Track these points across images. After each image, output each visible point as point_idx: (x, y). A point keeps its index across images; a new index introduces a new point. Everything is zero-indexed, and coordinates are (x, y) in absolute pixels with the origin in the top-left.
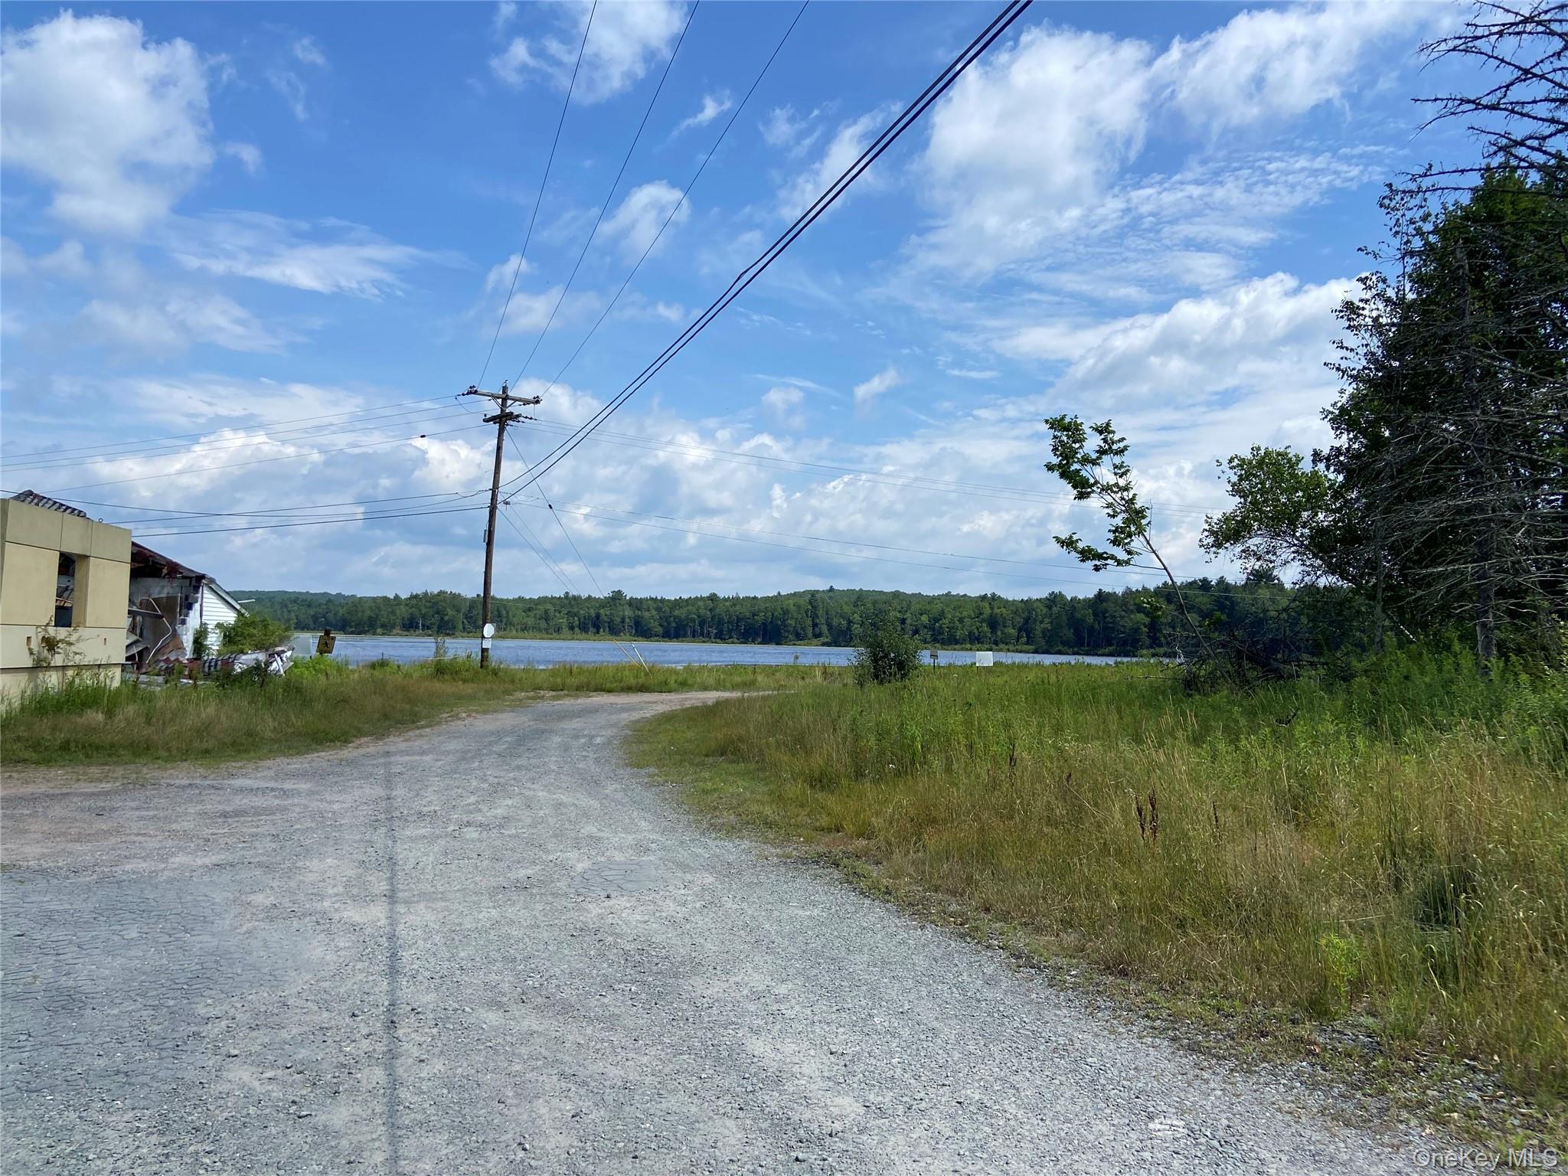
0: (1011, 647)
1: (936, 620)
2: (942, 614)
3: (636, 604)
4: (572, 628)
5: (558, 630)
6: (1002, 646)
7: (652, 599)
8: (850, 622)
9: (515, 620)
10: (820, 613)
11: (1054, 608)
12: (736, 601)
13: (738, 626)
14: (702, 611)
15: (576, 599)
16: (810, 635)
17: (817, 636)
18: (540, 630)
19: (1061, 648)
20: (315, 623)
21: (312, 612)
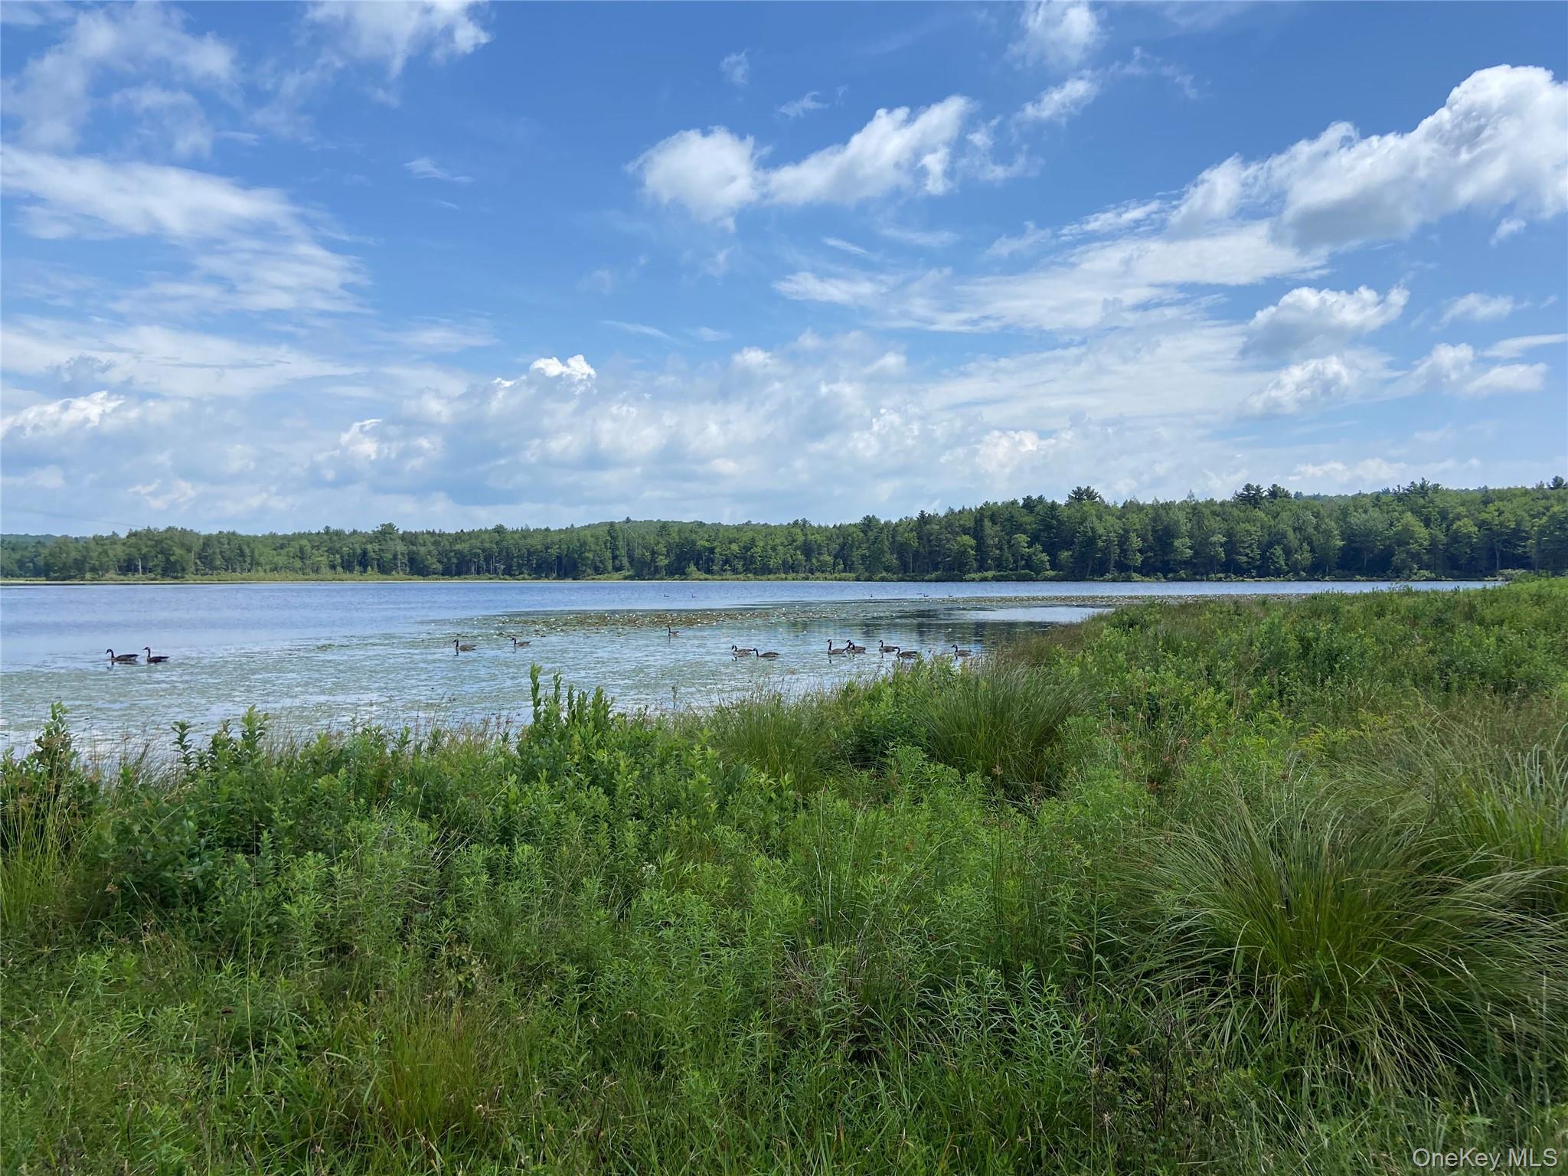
0: (828, 575)
1: (747, 549)
2: (753, 542)
3: (409, 538)
4: (333, 567)
5: (316, 570)
6: (818, 574)
7: (428, 533)
8: (653, 553)
9: (262, 560)
10: (620, 543)
11: (870, 533)
12: (525, 534)
13: (529, 560)
14: (487, 545)
15: (339, 534)
16: (610, 568)
17: (617, 569)
18: (294, 570)
19: (884, 574)
20: (20, 568)
21: (17, 556)
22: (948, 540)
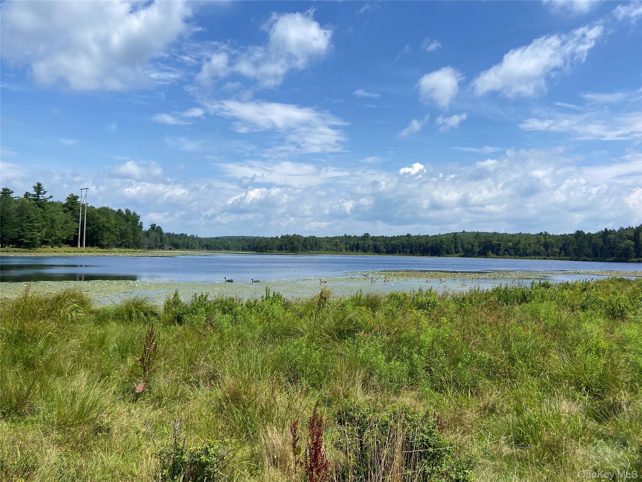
0: (556, 257)
1: (516, 245)
2: (519, 242)
3: (374, 239)
4: (347, 249)
5: (341, 250)
6: (551, 257)
7: (381, 236)
8: (473, 246)
9: (323, 246)
10: (458, 242)
11: (579, 238)
12: (418, 237)
13: (419, 248)
14: (404, 242)
15: (349, 237)
16: (454, 252)
17: (457, 252)
18: (333, 250)
19: (585, 258)
20: (249, 248)
21: (248, 244)
22: (620, 242)
